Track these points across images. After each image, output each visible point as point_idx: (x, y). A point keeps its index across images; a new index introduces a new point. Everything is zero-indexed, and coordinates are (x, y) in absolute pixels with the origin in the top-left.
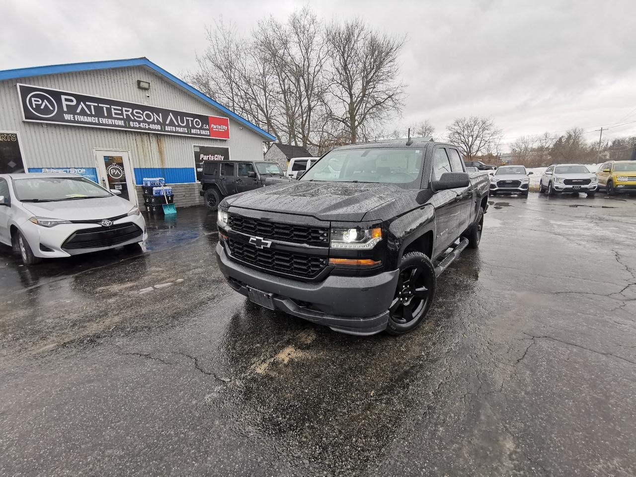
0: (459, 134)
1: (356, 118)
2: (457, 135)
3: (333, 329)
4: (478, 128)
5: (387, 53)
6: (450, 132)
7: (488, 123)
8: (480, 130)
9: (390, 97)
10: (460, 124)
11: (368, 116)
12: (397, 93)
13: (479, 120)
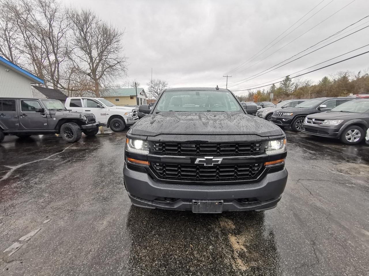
0: (153, 88)
1: (96, 73)
2: (152, 88)
3: (257, 211)
4: (162, 86)
5: (114, 37)
6: (149, 86)
7: (166, 83)
8: (163, 86)
9: (118, 63)
10: (153, 82)
11: (105, 73)
12: (123, 61)
13: (162, 82)
